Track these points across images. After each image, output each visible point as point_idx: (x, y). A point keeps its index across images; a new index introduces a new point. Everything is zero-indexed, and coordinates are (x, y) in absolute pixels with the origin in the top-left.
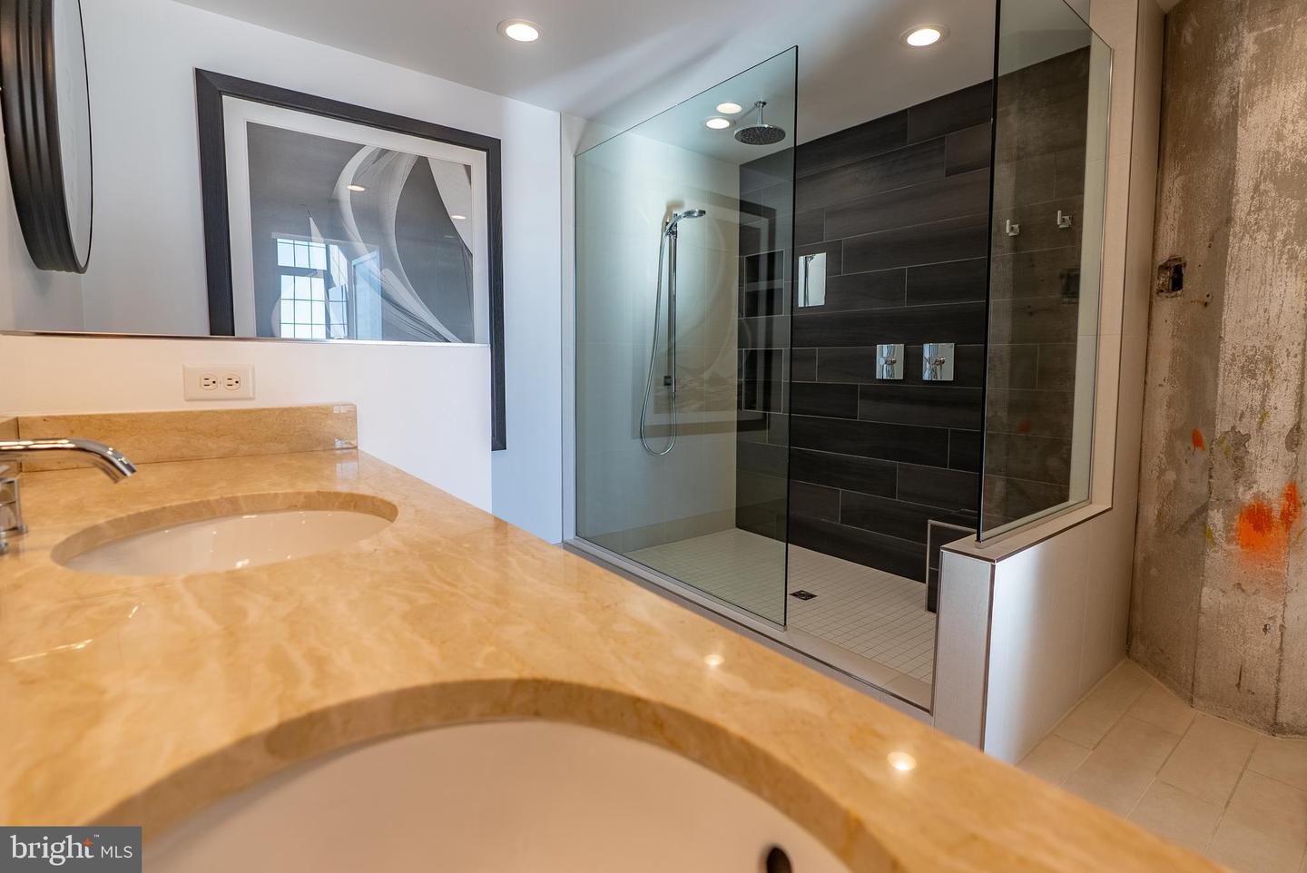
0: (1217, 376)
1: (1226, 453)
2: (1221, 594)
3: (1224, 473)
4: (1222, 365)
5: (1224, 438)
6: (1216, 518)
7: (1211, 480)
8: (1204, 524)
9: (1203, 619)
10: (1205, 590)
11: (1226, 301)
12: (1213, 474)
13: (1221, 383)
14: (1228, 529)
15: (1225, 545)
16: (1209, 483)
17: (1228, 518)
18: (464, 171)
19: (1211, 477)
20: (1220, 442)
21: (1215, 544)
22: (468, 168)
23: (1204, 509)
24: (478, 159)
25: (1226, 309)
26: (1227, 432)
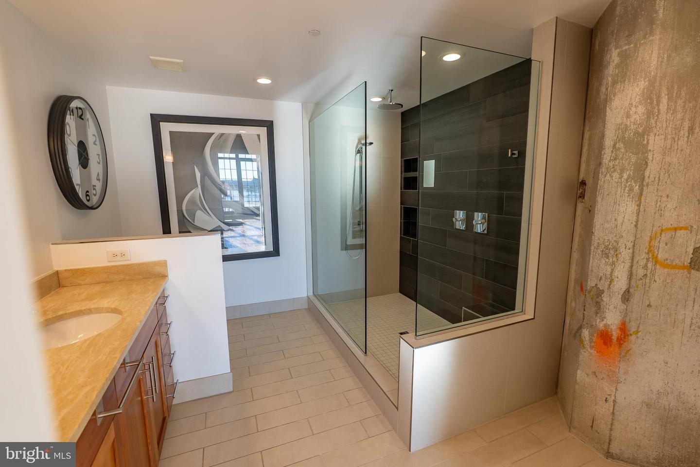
0: (590, 254)
1: (592, 298)
2: (586, 376)
3: (591, 310)
4: (592, 248)
5: (592, 290)
6: (586, 333)
7: (585, 312)
8: (580, 335)
9: (577, 386)
10: (579, 372)
11: (596, 212)
12: (586, 309)
13: (591, 259)
14: (591, 341)
15: (589, 350)
16: (584, 314)
17: (591, 335)
18: (257, 137)
19: (584, 310)
20: (590, 292)
21: (584, 347)
22: (259, 136)
23: (580, 328)
24: (263, 131)
25: (596, 215)
26: (593, 287)
